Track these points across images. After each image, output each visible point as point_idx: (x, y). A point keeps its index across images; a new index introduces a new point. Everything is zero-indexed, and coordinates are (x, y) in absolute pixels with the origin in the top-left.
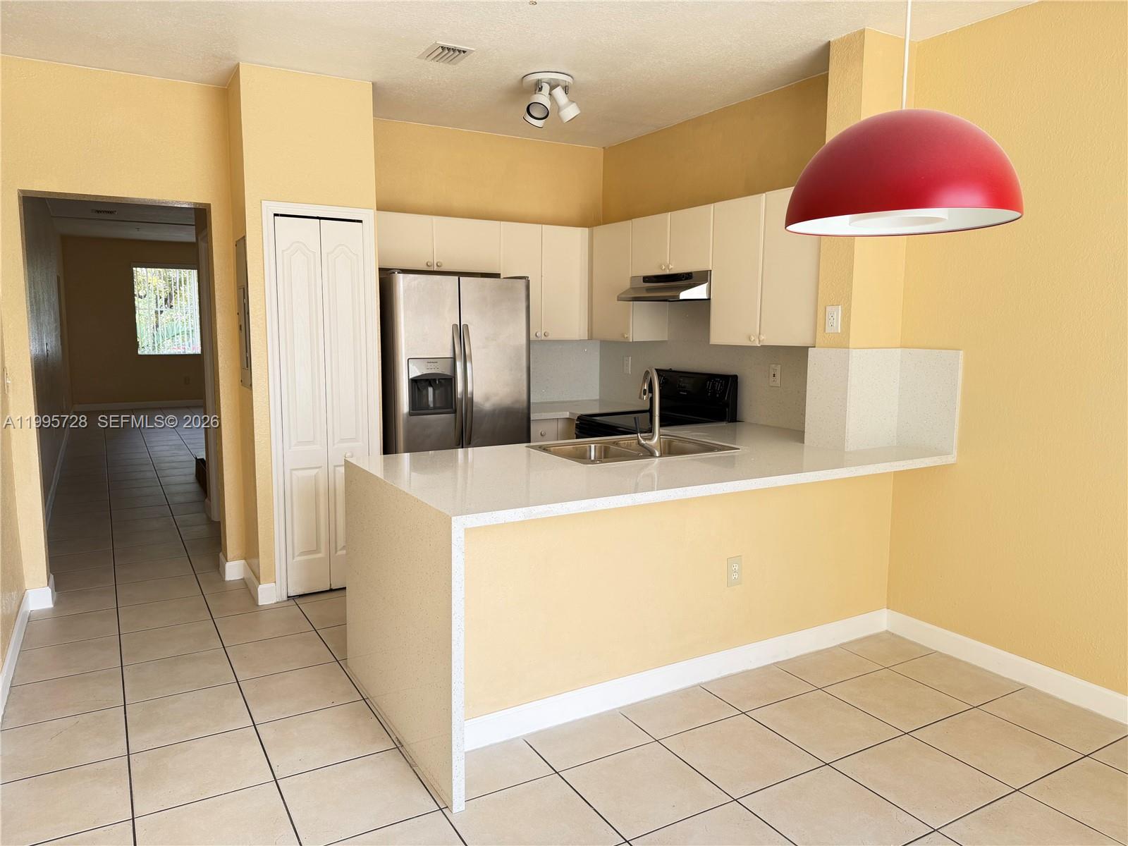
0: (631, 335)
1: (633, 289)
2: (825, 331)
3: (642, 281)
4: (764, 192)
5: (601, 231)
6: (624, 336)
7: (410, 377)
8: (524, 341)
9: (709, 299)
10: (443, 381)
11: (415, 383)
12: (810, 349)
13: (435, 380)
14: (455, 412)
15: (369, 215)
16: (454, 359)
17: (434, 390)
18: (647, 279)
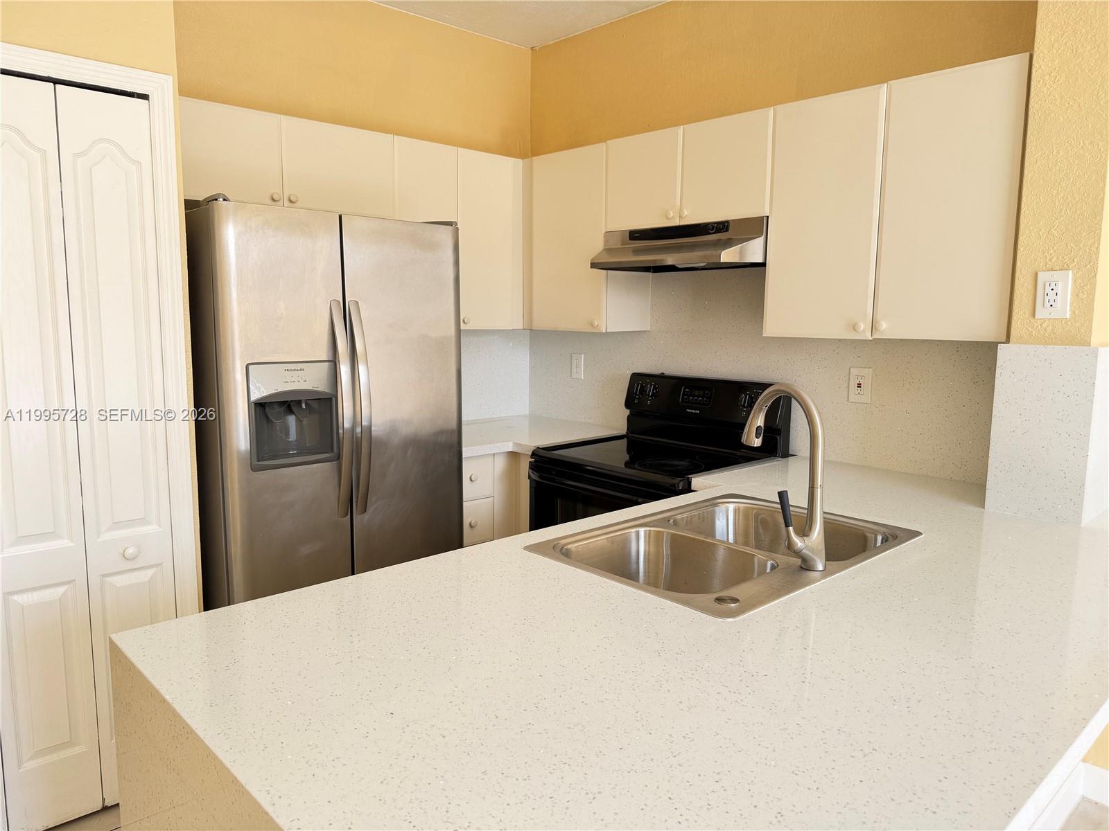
0: (604, 322)
1: (608, 250)
2: (1034, 315)
3: (628, 238)
4: (886, 81)
5: (545, 164)
6: (592, 325)
7: (253, 398)
8: (452, 332)
9: (763, 265)
10: (315, 405)
11: (262, 409)
12: (1000, 346)
13: (299, 402)
14: (338, 458)
15: (162, 87)
16: (334, 362)
17: (299, 421)
18: (636, 235)
